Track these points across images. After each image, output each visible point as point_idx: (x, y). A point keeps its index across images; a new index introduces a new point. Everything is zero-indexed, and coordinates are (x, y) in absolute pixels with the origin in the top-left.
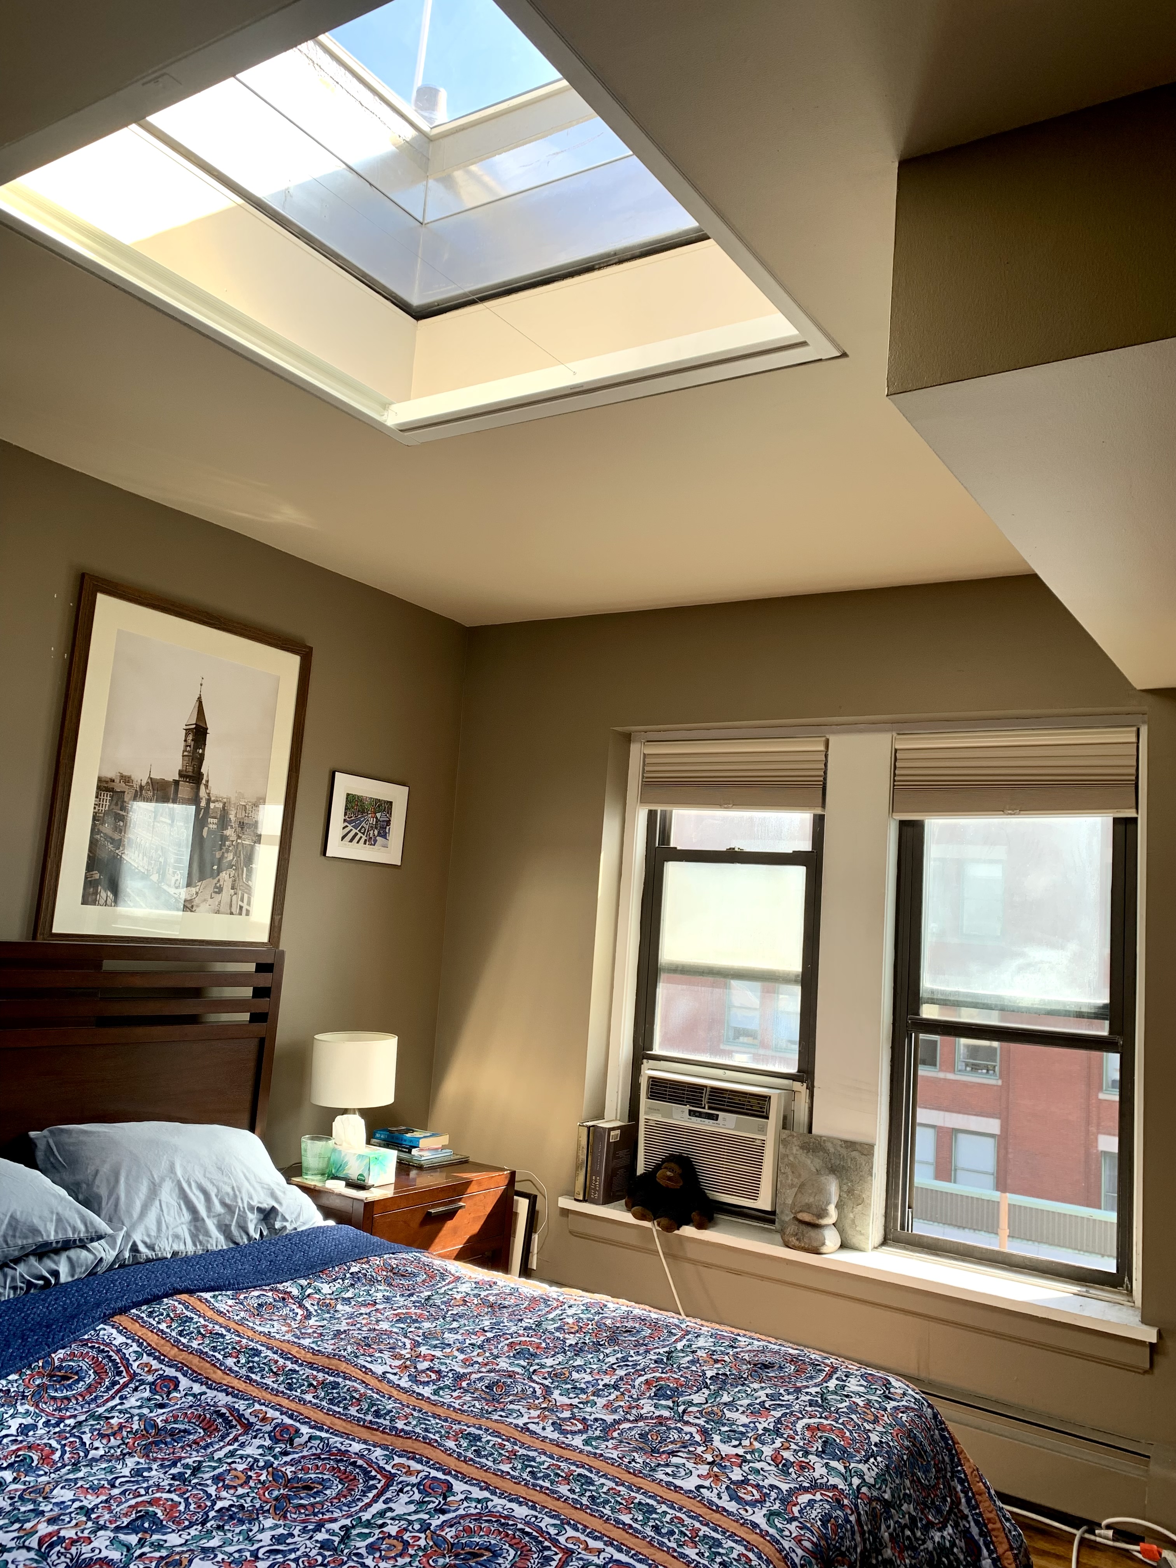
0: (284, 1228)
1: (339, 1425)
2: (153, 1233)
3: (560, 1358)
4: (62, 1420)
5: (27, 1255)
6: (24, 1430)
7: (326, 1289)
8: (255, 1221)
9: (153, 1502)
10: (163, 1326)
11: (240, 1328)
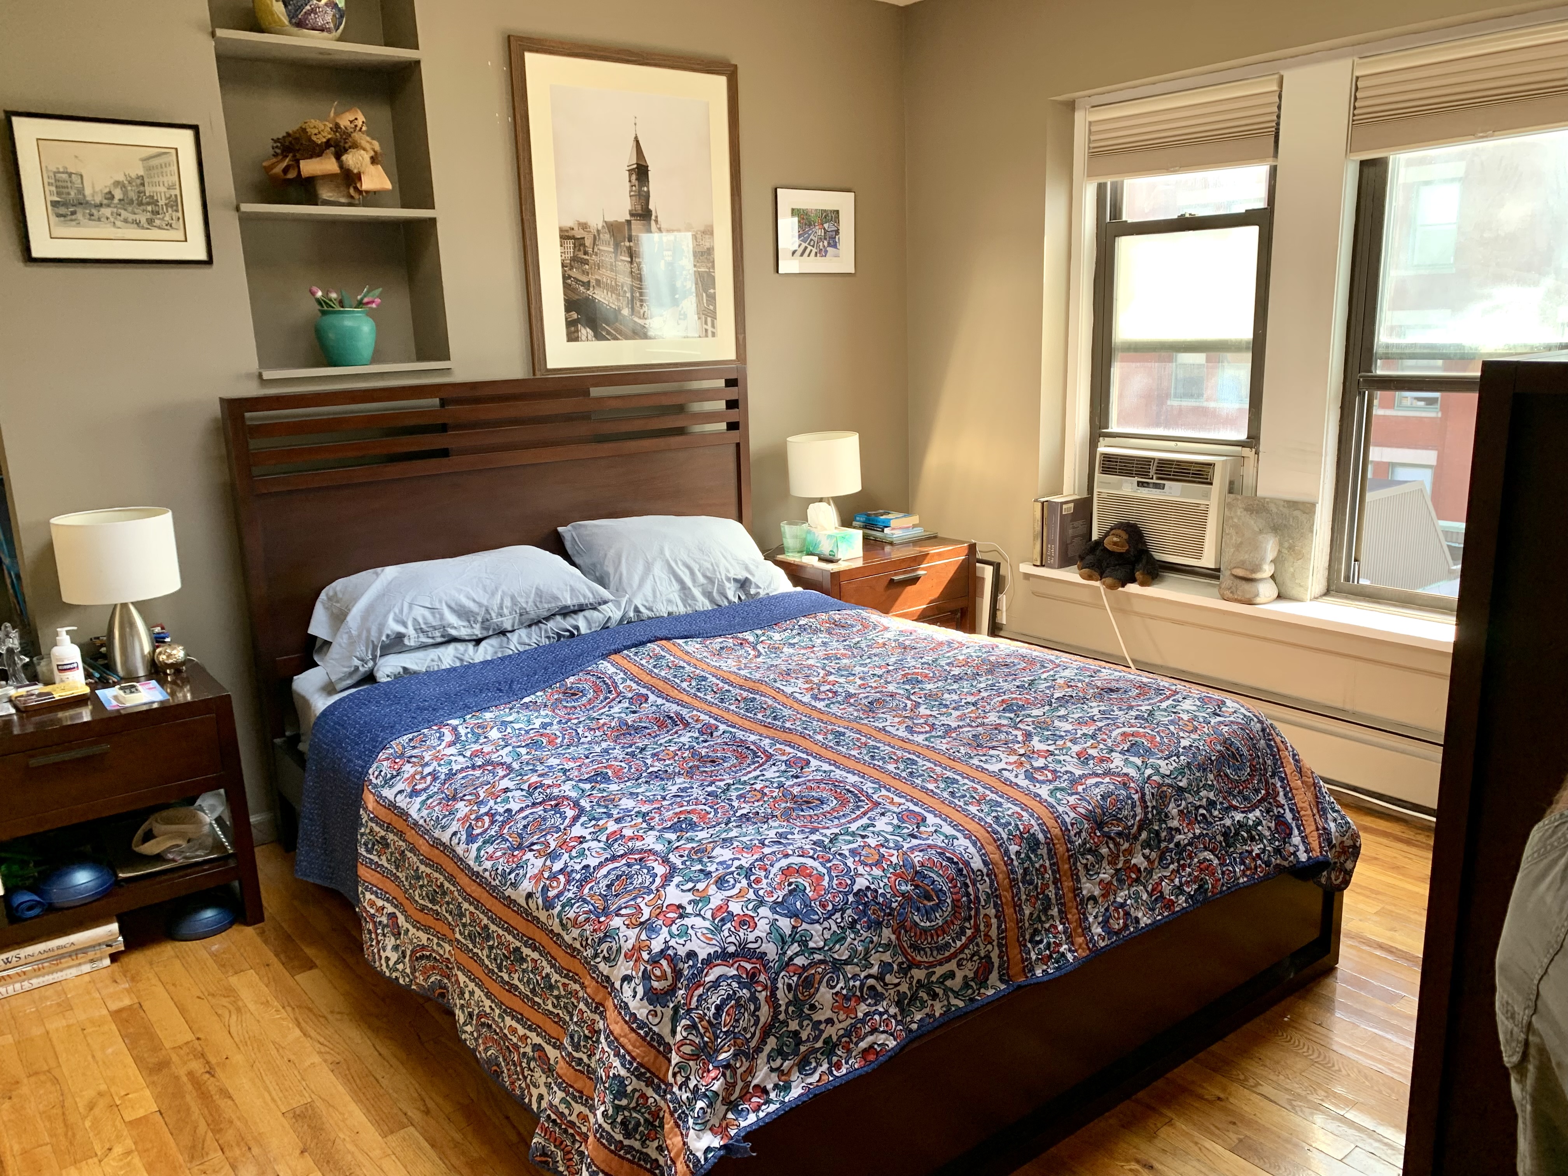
0: (758, 593)
1: (747, 724)
2: (651, 599)
3: (940, 684)
4: (570, 720)
5: (554, 615)
6: (544, 726)
7: (777, 636)
8: (733, 589)
9: (610, 767)
10: (644, 662)
11: (698, 663)
